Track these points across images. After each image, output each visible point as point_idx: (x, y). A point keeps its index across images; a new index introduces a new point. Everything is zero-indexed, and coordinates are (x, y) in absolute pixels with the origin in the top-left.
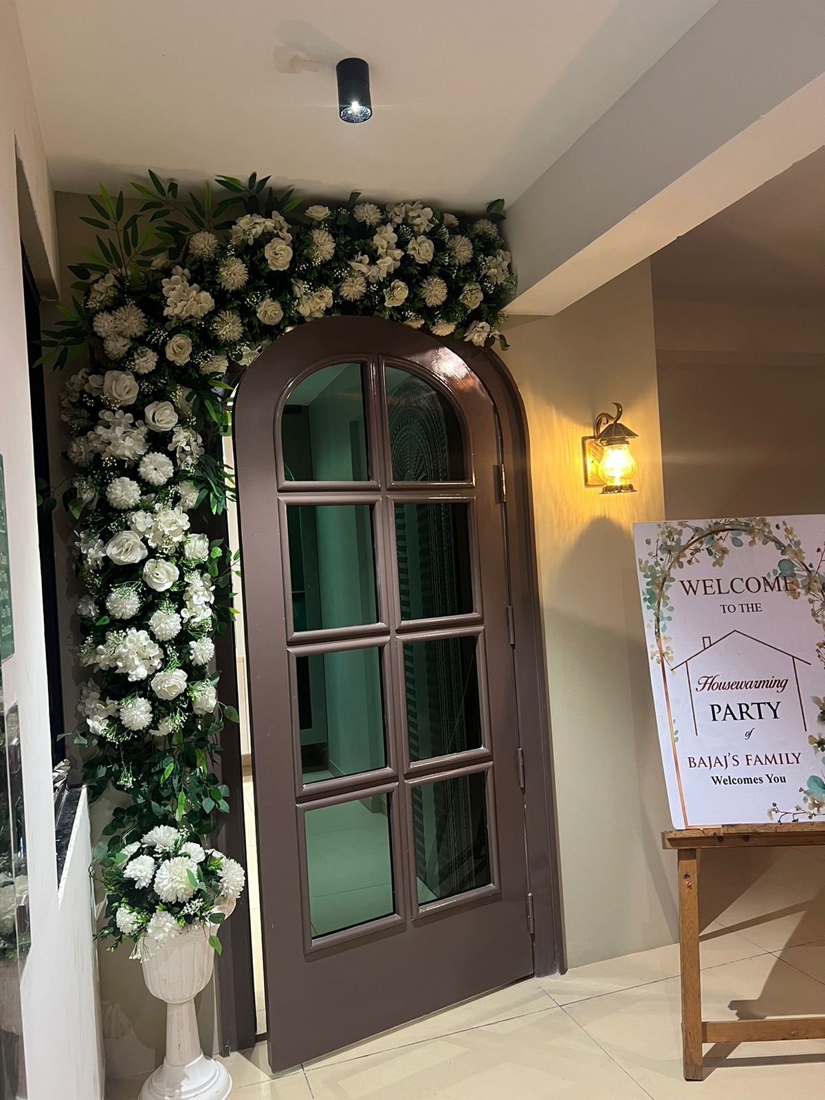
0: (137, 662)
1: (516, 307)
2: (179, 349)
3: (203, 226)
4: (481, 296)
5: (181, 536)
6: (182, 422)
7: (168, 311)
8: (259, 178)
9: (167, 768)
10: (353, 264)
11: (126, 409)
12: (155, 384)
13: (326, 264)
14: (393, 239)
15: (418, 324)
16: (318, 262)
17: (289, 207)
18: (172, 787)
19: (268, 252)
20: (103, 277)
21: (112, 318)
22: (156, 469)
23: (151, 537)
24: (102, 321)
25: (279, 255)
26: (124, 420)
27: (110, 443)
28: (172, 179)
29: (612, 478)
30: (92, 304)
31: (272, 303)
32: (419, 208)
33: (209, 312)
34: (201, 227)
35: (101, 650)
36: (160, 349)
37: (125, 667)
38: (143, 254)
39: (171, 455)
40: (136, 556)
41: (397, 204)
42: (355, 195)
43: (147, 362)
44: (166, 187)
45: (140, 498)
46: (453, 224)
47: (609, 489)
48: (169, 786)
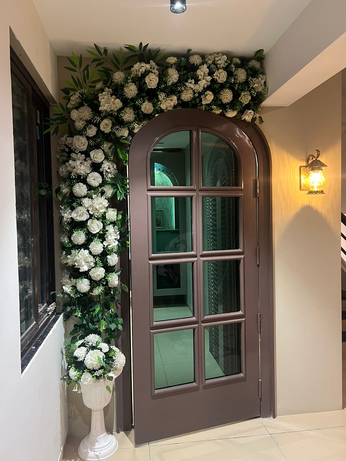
0: (83, 263)
1: (267, 102)
2: (106, 126)
3: (119, 69)
4: (250, 98)
5: (104, 209)
6: (106, 158)
7: (101, 109)
8: (144, 45)
9: (97, 309)
10: (187, 84)
11: (82, 153)
12: (95, 141)
13: (175, 85)
14: (206, 71)
15: (218, 112)
16: (170, 83)
17: (158, 58)
18: (99, 317)
19: (147, 80)
20: (75, 94)
21: (78, 112)
22: (94, 180)
23: (91, 209)
24: (74, 113)
25: (152, 81)
26: (81, 158)
27: (75, 168)
28: (105, 48)
29: (313, 187)
30: (69, 106)
31: (149, 104)
32: (220, 56)
33: (120, 109)
34: (118, 69)
35: (69, 257)
36: (97, 125)
37: (78, 265)
38: (91, 83)
39: (101, 174)
40: (84, 218)
41: (211, 54)
42: (189, 50)
43: (92, 131)
44: (102, 51)
45: (87, 192)
46: (237, 63)
47: (311, 192)
48: (97, 317)
